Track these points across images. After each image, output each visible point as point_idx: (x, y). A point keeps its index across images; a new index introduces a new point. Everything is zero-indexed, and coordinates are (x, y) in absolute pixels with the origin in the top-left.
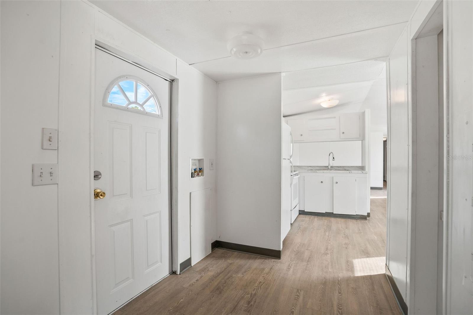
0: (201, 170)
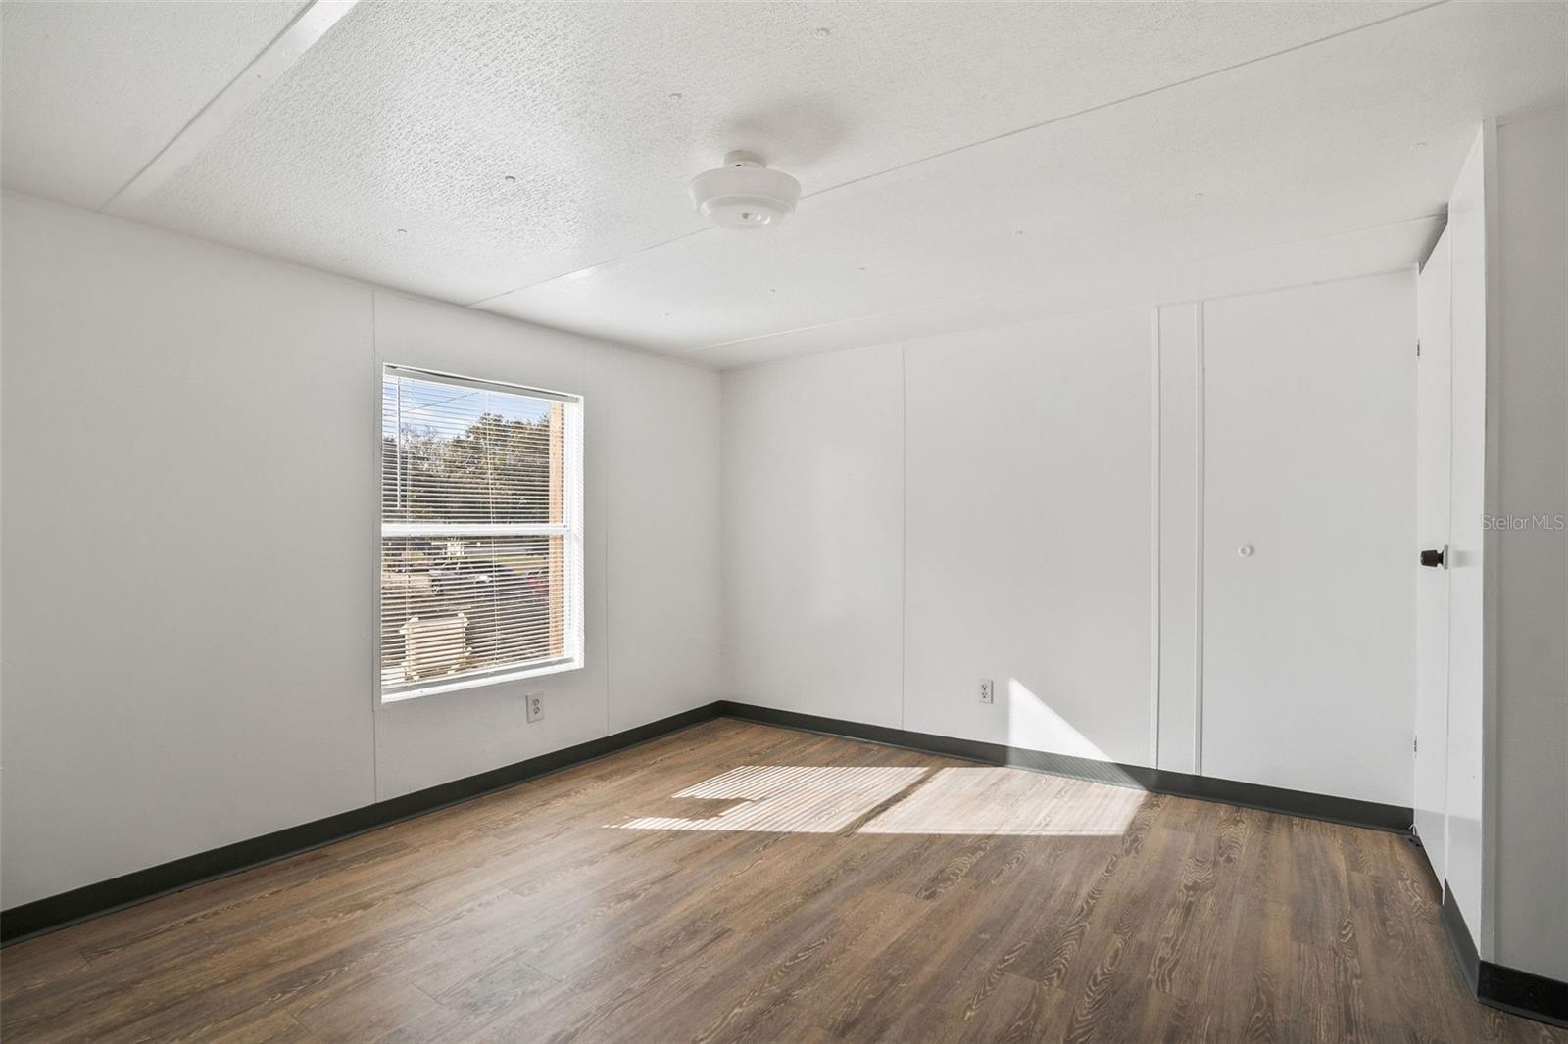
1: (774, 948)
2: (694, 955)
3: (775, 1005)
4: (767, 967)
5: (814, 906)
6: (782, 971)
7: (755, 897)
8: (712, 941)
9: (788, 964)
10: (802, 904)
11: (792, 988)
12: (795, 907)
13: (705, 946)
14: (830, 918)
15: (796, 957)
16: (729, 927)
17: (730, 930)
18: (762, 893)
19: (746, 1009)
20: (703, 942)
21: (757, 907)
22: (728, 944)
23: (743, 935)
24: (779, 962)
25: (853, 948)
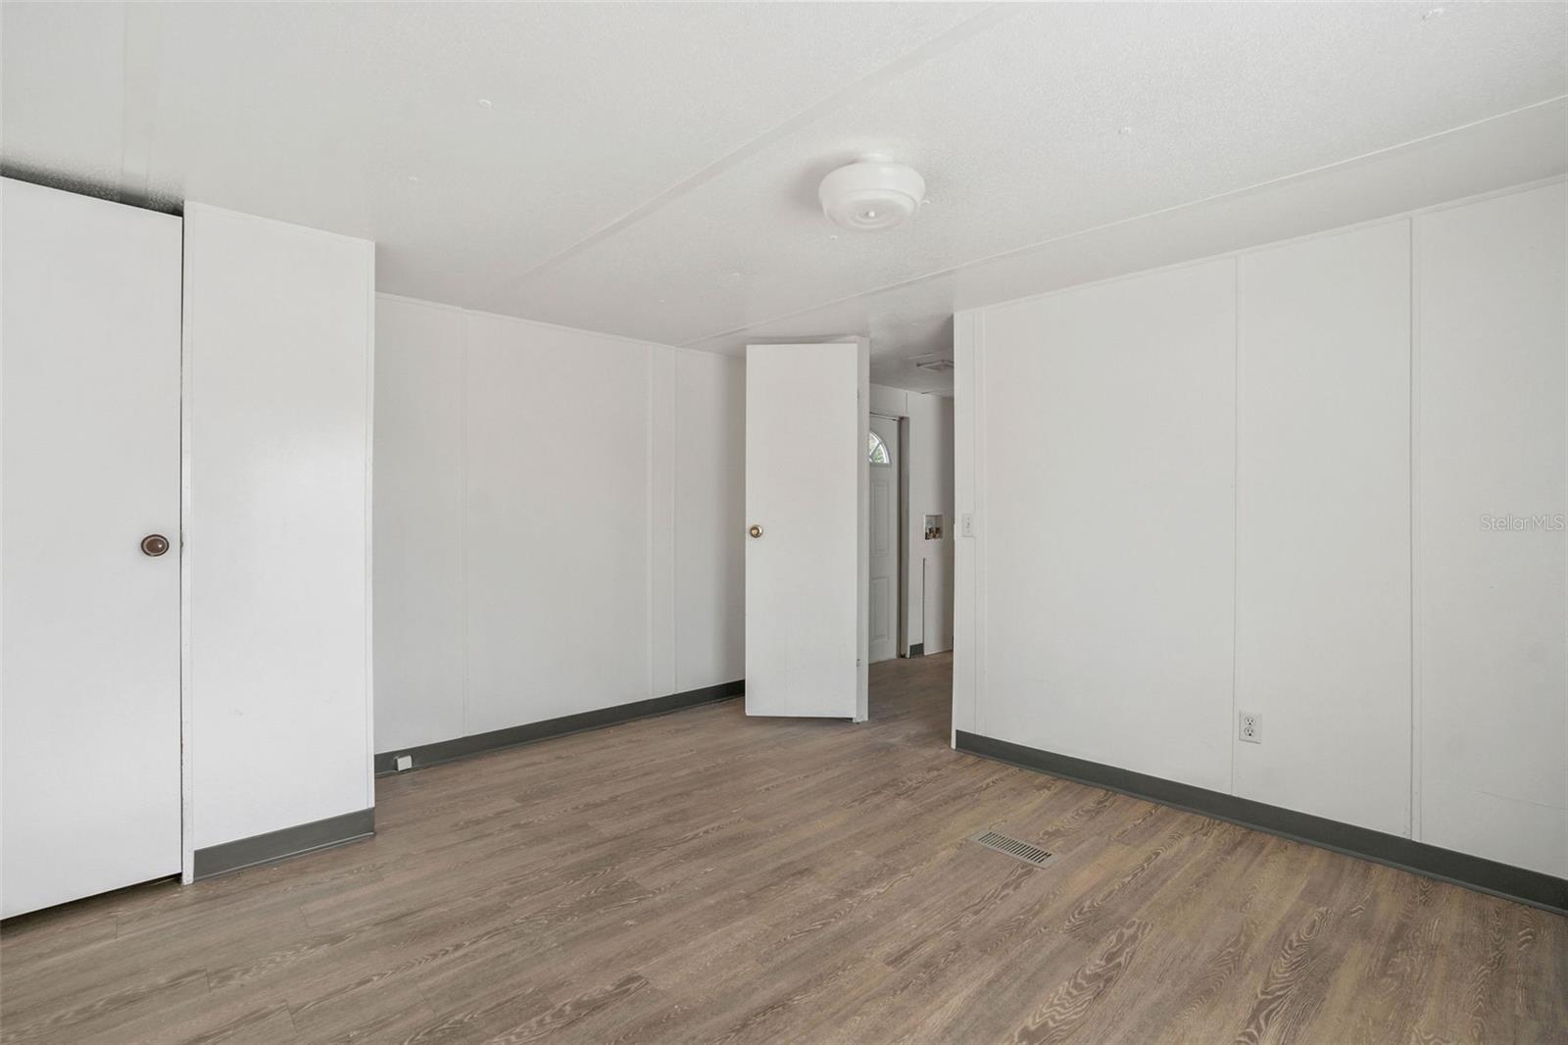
0: (938, 530)
1: (843, 937)
2: (924, 940)
3: (851, 891)
4: (853, 920)
5: (783, 985)
6: (840, 914)
7: (855, 1013)
8: (907, 952)
9: (833, 920)
10: (795, 992)
11: (834, 900)
12: (805, 988)
13: (913, 949)
14: (770, 965)
15: (824, 924)
16: (890, 969)
17: (888, 964)
18: (845, 1018)
19: (875, 890)
20: (916, 953)
21: (854, 993)
22: (889, 947)
23: (874, 956)
24: (841, 923)
25: (766, 927)
